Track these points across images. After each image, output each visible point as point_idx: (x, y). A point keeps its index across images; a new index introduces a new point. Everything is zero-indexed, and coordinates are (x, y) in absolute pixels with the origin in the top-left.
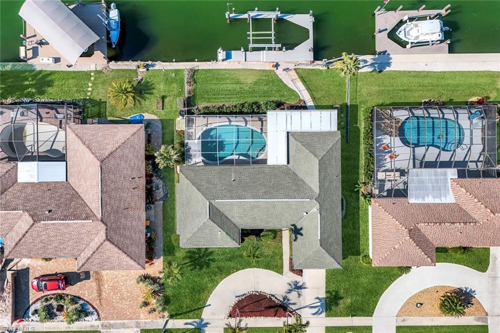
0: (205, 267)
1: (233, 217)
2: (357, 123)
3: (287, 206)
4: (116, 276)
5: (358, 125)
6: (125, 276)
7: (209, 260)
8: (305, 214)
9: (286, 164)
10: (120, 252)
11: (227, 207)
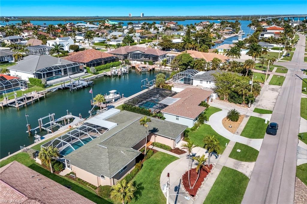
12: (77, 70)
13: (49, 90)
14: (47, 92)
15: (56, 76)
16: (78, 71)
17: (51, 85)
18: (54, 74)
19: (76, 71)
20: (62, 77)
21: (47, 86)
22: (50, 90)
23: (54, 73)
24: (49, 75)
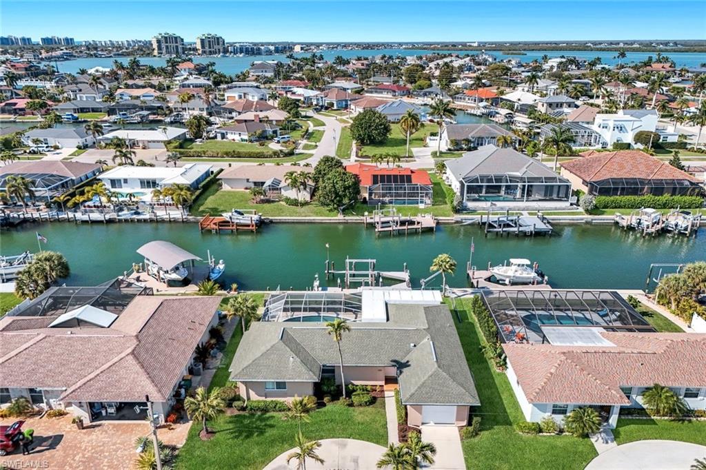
0: (256, 434)
1: (313, 349)
2: (468, 319)
3: (388, 336)
4: (104, 444)
5: (470, 321)
6: (119, 444)
7: (266, 425)
8: (412, 345)
9: (385, 321)
10: (141, 371)
11: (307, 336)
12: (558, 194)
13: (460, 220)
14: (453, 221)
15: (506, 196)
16: (560, 195)
17: (473, 211)
18: (503, 192)
19: (555, 196)
20: (514, 200)
21: (464, 212)
22: (462, 220)
23: (504, 189)
24: (491, 190)
